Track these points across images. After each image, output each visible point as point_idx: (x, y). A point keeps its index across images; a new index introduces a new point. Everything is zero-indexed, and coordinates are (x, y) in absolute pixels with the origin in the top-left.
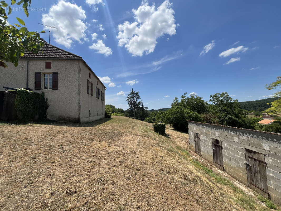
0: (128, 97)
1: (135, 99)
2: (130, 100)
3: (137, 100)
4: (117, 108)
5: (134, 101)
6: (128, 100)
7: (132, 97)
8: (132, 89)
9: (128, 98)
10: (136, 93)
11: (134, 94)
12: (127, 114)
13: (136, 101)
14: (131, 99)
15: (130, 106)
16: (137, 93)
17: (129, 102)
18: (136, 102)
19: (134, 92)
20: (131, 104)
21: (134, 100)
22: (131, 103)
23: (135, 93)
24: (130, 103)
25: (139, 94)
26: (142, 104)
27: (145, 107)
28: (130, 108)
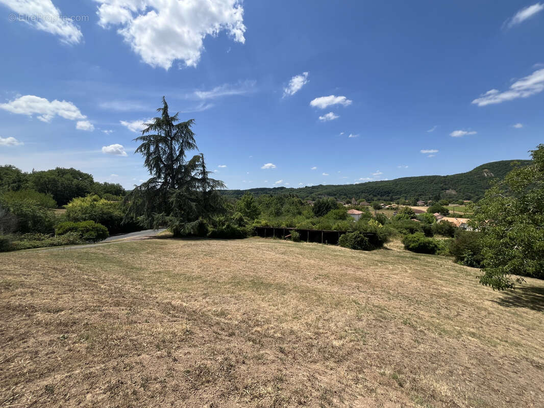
0: (146, 134)
1: (176, 146)
2: (152, 148)
3: (182, 153)
4: (102, 182)
5: (171, 154)
6: (146, 146)
7: (164, 140)
8: (163, 106)
9: (143, 138)
10: (178, 126)
11: (171, 125)
12: (140, 201)
13: (178, 153)
14: (157, 147)
15: (153, 172)
16: (184, 127)
17: (149, 154)
18: (178, 159)
19: (173, 119)
20: (157, 166)
21: (171, 149)
22: (158, 159)
23: (175, 123)
24: (154, 162)
25: (192, 128)
26: (204, 167)
27: (214, 181)
28: (152, 181)
